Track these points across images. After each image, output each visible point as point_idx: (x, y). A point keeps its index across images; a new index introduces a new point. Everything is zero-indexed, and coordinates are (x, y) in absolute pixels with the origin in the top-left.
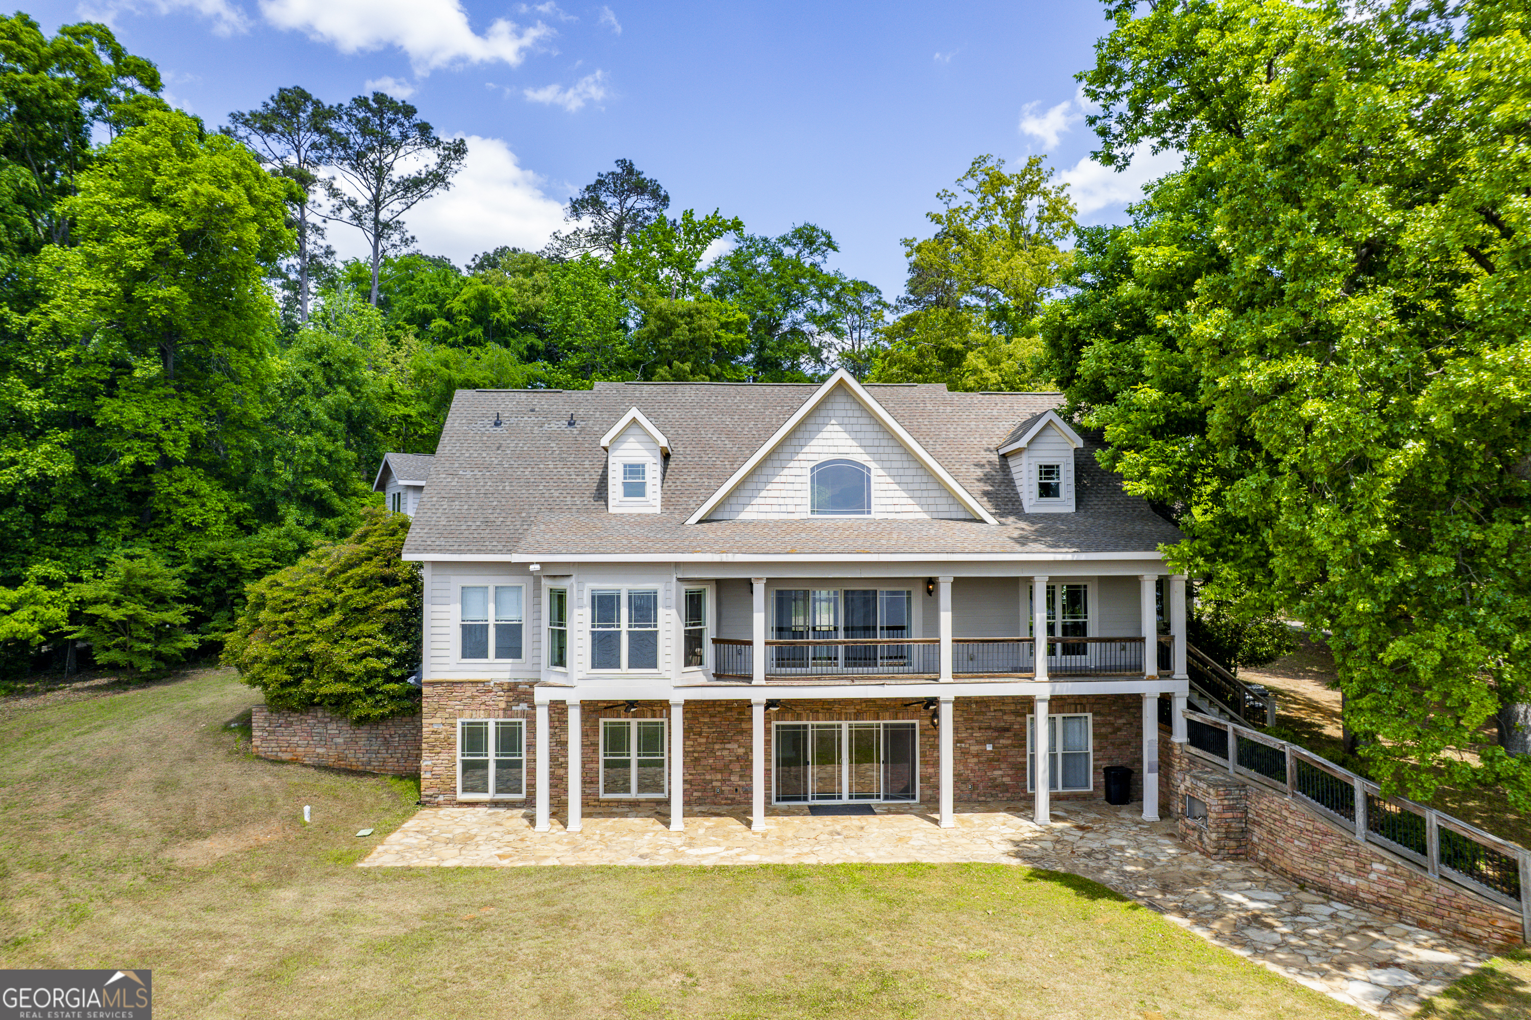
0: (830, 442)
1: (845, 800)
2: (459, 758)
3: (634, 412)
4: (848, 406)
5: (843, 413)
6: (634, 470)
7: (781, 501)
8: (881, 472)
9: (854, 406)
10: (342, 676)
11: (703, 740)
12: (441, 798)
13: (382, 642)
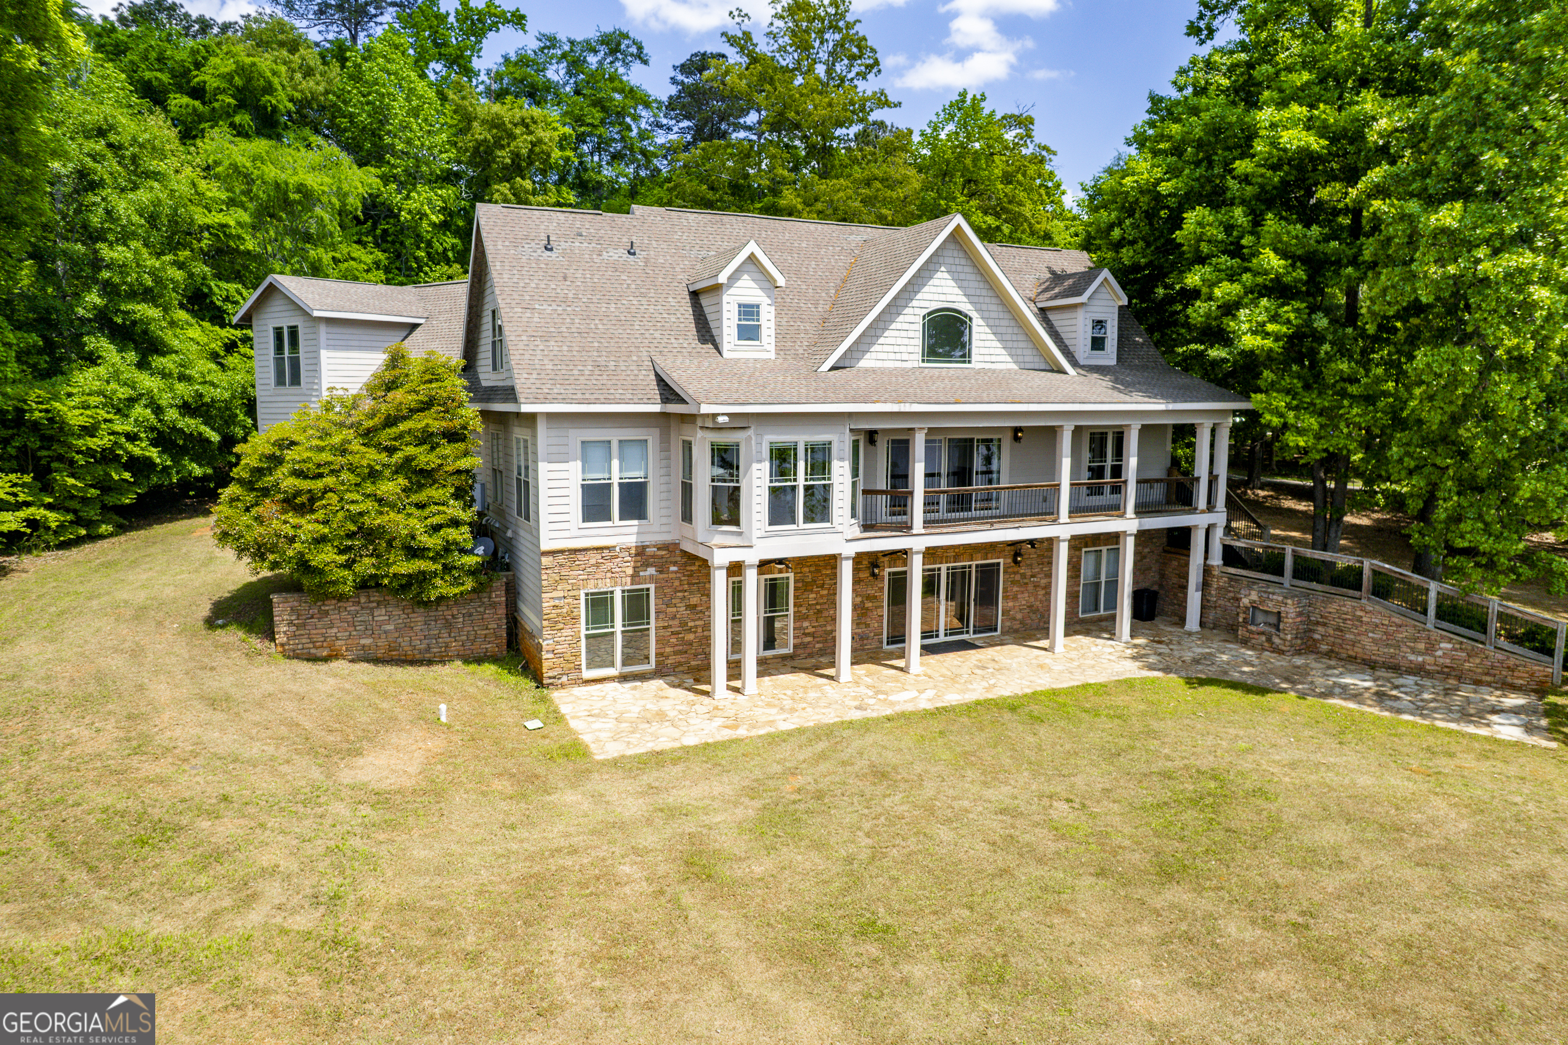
0: (939, 290)
1: (942, 638)
2: (583, 632)
3: (752, 247)
4: (956, 254)
5: (951, 260)
6: (749, 311)
7: (897, 349)
8: (981, 322)
9: (961, 254)
11: (825, 592)
12: (564, 679)
13: (455, 509)
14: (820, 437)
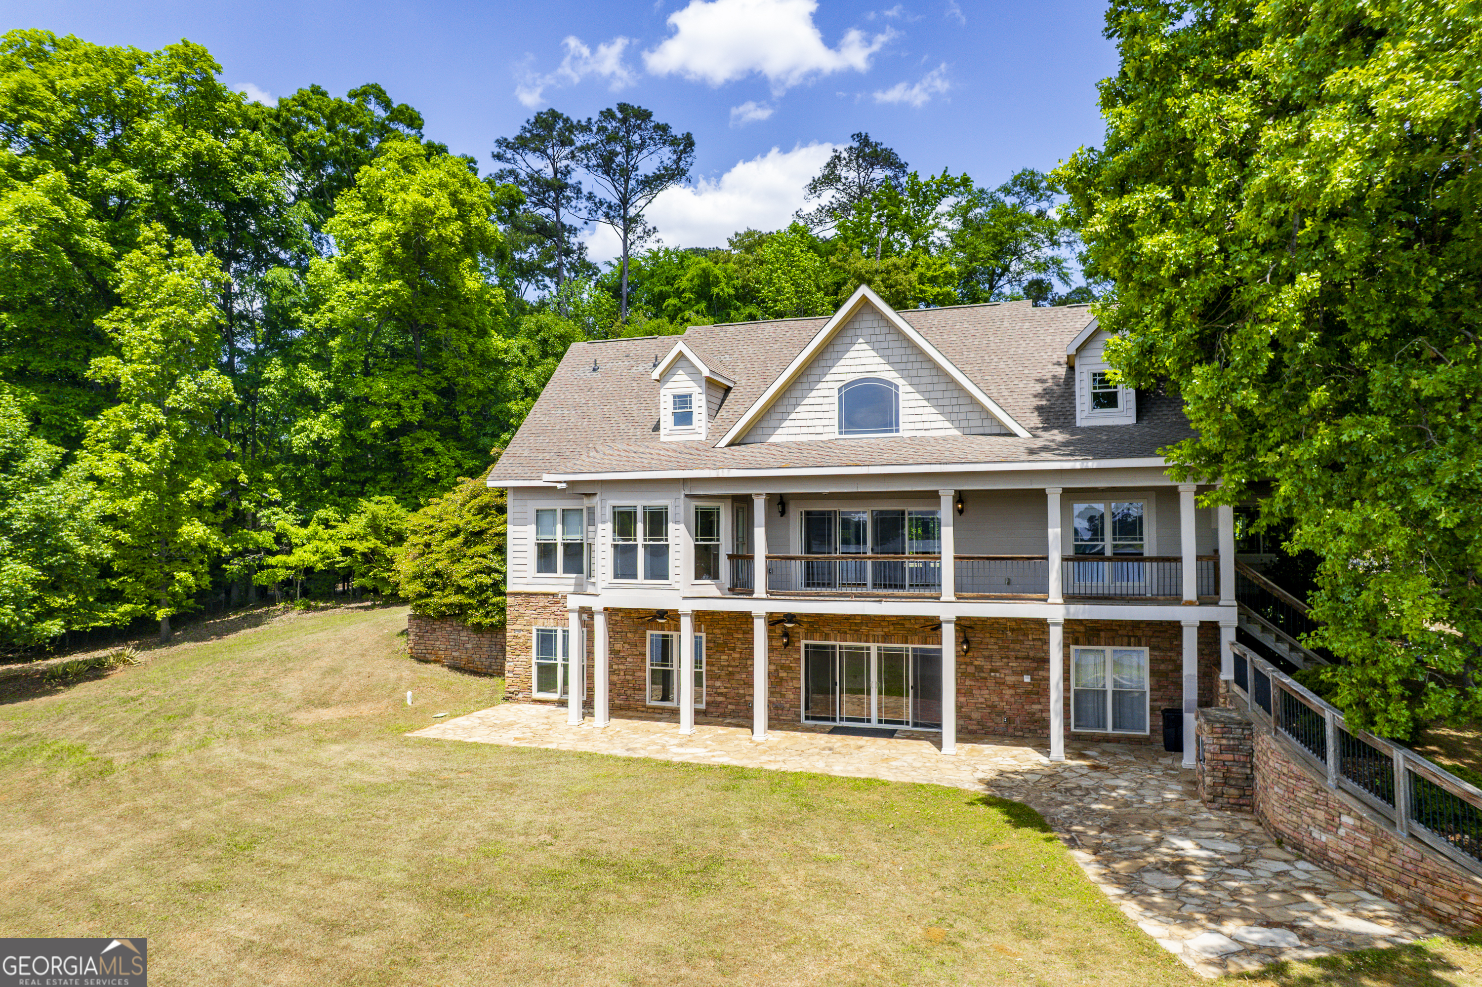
0: (857, 361)
1: (874, 724)
2: (534, 660)
3: (681, 346)
4: (875, 324)
5: (871, 331)
6: (682, 400)
7: (809, 423)
8: (910, 389)
9: (882, 324)
10: (460, 590)
11: (737, 656)
12: (520, 696)
14: (657, 501)
